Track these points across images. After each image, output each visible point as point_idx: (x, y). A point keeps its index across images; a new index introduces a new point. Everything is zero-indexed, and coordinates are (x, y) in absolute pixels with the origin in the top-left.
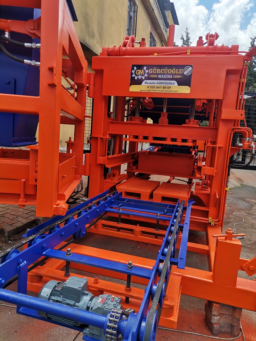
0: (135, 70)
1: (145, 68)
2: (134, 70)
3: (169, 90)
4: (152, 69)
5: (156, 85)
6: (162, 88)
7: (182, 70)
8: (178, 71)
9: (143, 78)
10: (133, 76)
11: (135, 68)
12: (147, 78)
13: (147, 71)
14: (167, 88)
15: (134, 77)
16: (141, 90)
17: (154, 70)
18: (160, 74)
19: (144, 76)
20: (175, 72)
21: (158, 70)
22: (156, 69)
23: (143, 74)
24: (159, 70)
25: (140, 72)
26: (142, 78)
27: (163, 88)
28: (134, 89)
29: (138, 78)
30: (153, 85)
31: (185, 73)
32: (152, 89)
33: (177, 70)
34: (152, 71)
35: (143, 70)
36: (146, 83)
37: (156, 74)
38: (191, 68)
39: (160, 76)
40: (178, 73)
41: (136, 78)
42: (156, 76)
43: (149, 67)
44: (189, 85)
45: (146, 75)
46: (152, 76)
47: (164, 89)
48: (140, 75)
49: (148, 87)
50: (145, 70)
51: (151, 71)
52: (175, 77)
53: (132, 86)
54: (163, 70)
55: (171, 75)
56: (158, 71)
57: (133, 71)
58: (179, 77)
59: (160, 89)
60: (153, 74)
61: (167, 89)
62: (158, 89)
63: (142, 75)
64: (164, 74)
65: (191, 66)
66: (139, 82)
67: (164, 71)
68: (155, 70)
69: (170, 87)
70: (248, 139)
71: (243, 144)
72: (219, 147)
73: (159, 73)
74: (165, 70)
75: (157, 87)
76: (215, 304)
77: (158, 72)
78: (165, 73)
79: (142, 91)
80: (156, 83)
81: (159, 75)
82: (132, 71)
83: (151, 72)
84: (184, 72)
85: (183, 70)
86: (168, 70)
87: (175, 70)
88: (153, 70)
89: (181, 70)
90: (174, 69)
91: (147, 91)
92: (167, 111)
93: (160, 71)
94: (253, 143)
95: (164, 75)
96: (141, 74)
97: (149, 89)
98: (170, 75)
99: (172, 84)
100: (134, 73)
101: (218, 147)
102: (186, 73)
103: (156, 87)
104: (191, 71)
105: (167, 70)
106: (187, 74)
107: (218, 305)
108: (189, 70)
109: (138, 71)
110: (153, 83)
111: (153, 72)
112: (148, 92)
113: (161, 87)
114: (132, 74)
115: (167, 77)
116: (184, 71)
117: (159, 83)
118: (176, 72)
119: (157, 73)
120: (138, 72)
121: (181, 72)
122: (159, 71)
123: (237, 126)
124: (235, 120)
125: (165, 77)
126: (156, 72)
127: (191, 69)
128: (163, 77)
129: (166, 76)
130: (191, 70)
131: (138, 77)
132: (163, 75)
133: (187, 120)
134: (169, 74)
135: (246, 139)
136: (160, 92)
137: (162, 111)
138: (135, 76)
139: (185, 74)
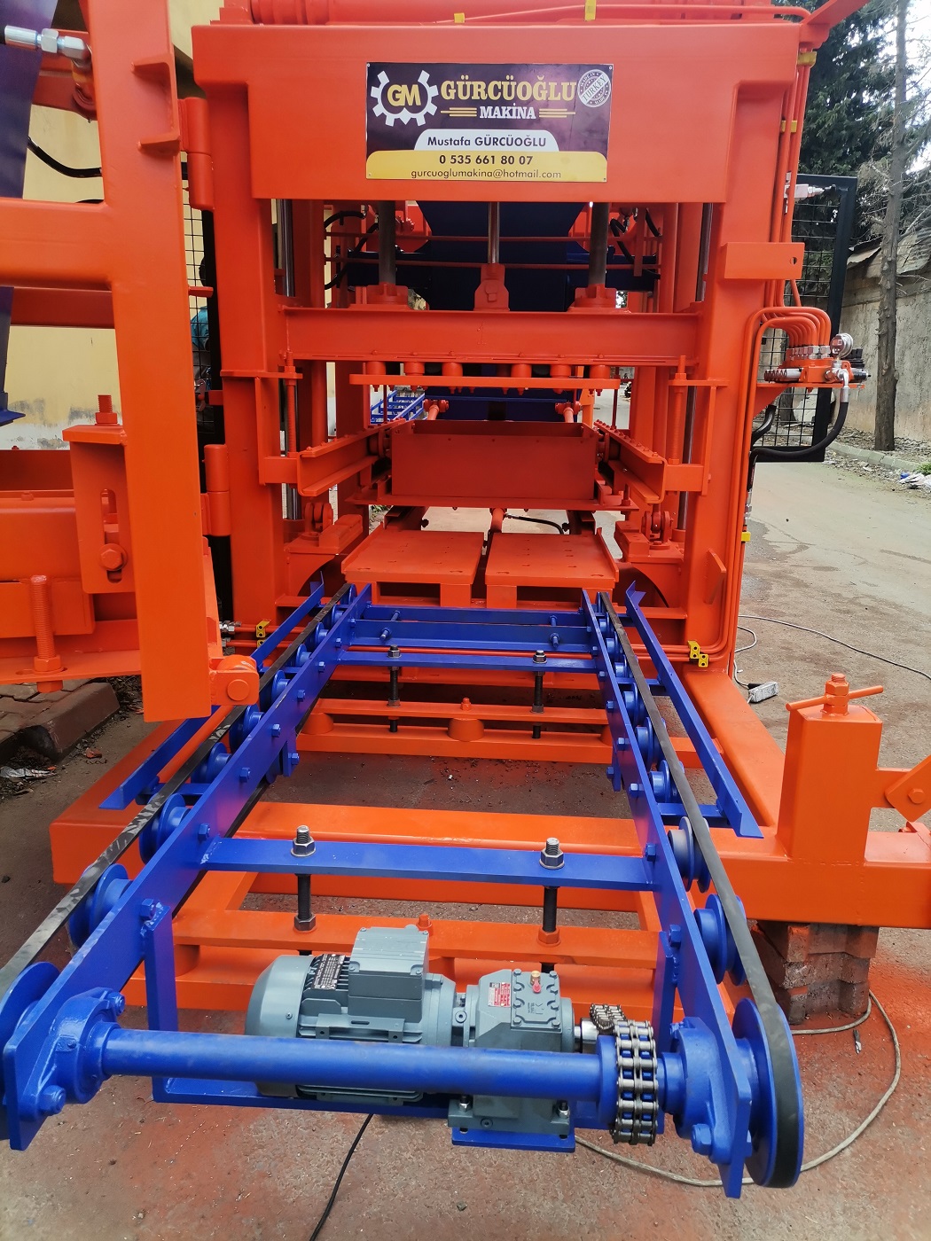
0: (382, 87)
1: (424, 77)
2: (377, 84)
3: (524, 168)
4: (452, 83)
5: (474, 150)
6: (498, 159)
7: (573, 84)
8: (559, 89)
9: (421, 121)
10: (379, 110)
11: (383, 78)
12: (432, 122)
13: (432, 91)
14: (517, 160)
15: (383, 117)
16: (414, 174)
17: (460, 83)
18: (488, 103)
19: (424, 112)
20: (544, 93)
21: (476, 84)
22: (468, 84)
23: (418, 103)
24: (483, 84)
25: (405, 94)
26: (413, 121)
27: (504, 160)
28: (385, 166)
29: (398, 121)
30: (461, 149)
31: (585, 99)
32: (457, 168)
33: (553, 85)
34: (452, 92)
35: (415, 88)
36: (432, 141)
37: (471, 103)
38: (604, 75)
39: (486, 113)
40: (559, 98)
41: (390, 121)
42: (470, 112)
43: (440, 73)
44: (603, 148)
45: (431, 108)
46: (455, 112)
47: (508, 167)
48: (407, 106)
49: (442, 159)
50: (426, 86)
51: (448, 90)
52: (546, 114)
53: (376, 155)
54: (499, 84)
55: (531, 109)
56: (479, 89)
57: (376, 92)
58: (561, 114)
59: (489, 167)
60: (457, 102)
61: (516, 167)
62: (483, 167)
63: (415, 109)
64: (502, 103)
65: (606, 69)
66: (403, 138)
67: (501, 91)
68: (465, 86)
69: (531, 158)
70: (816, 349)
71: (800, 371)
72: (718, 388)
73: (484, 97)
74: (506, 84)
75: (478, 158)
76: (795, 930)
77: (479, 94)
78: (506, 97)
79: (418, 178)
80: (473, 142)
81: (483, 108)
82: (369, 90)
83: (448, 94)
84: (581, 93)
85: (576, 87)
86: (516, 86)
87: (544, 84)
88: (456, 87)
89: (569, 87)
90: (542, 81)
91: (437, 178)
92: (502, 260)
93: (486, 90)
94: (838, 363)
95: (504, 108)
96: (410, 104)
97: (447, 166)
98: (525, 108)
99: (537, 143)
100: (380, 101)
101: (713, 389)
102: (589, 99)
103: (473, 159)
104: (607, 89)
105: (513, 84)
106: (594, 103)
107: (805, 931)
108: (597, 85)
109: (396, 92)
110: (462, 140)
111: (456, 94)
112: (442, 178)
113: (493, 157)
114: (373, 102)
115: (514, 117)
116: (582, 88)
117: (483, 140)
118: (548, 95)
119: (475, 97)
120: (397, 96)
121: (569, 95)
122: (482, 90)
123: (777, 304)
124: (767, 283)
125: (509, 117)
126: (472, 94)
127: (607, 79)
128: (499, 117)
129: (511, 112)
130: (607, 84)
131: (397, 116)
132: (497, 108)
133: (580, 292)
134: (521, 104)
135: (811, 351)
136: (492, 178)
137: (485, 259)
138: (386, 113)
139: (585, 102)
